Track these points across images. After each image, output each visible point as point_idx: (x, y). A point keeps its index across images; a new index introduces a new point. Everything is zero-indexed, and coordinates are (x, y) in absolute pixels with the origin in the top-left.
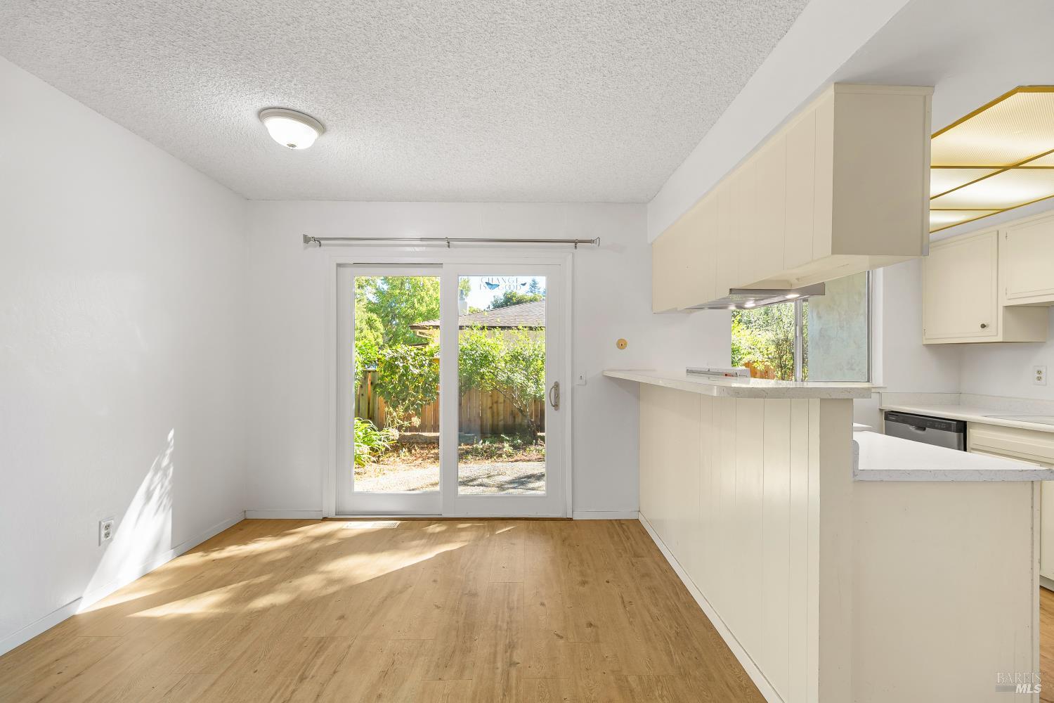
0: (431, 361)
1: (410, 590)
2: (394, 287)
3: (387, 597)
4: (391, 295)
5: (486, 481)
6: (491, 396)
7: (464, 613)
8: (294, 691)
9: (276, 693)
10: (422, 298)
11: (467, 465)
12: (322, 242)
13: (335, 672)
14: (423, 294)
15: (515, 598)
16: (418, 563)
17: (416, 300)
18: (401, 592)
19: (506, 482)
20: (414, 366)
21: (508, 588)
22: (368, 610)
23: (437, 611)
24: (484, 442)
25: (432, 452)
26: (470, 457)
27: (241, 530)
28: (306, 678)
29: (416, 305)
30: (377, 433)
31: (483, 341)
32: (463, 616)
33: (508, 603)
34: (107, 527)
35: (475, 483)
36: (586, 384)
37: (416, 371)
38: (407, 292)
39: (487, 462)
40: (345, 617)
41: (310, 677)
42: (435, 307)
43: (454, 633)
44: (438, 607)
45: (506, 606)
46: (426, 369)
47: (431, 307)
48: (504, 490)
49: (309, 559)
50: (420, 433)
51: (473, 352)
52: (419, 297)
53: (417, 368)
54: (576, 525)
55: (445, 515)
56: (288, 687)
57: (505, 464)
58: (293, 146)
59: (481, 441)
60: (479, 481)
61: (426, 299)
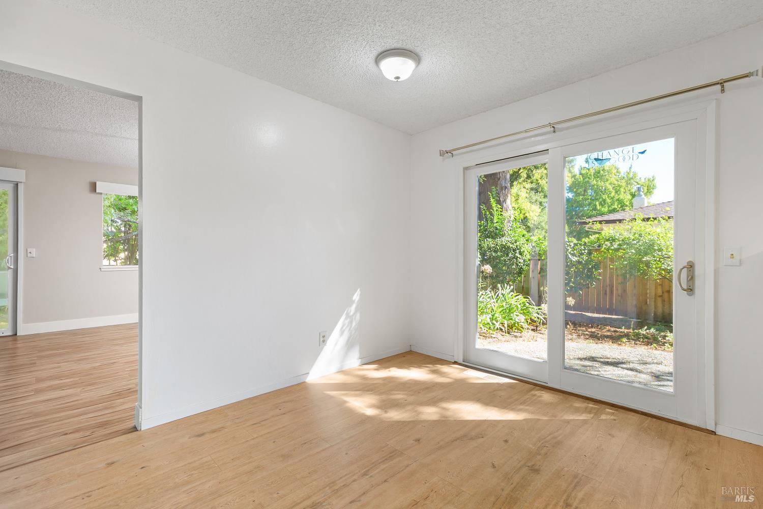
0: (589, 250)
1: (481, 440)
2: (577, 194)
3: (458, 439)
4: (575, 201)
5: (639, 367)
6: (661, 285)
7: (515, 484)
8: (354, 481)
9: (346, 475)
10: (604, 201)
11: (621, 347)
12: (453, 152)
13: (385, 481)
14: (604, 197)
15: (580, 495)
16: (500, 420)
17: (597, 203)
18: (472, 439)
19: (665, 373)
20: (573, 255)
21: (576, 480)
22: (439, 443)
23: (491, 470)
24: (649, 328)
25: (590, 330)
26: (624, 340)
27: (404, 357)
28: (367, 475)
29: (598, 207)
30: (535, 307)
31: (648, 230)
32: (512, 486)
33: (568, 497)
34: (324, 337)
35: (624, 366)
36: (741, 264)
37: (575, 259)
38: (590, 197)
39: (646, 347)
40: (420, 441)
41: (370, 476)
42: (616, 207)
43: (492, 499)
44: (494, 466)
45: (564, 498)
46: (585, 257)
47: (613, 207)
48: (659, 381)
49: (427, 388)
50: (583, 313)
51: (635, 242)
52: (601, 200)
53: (576, 257)
54: (719, 442)
55: (550, 385)
56: (354, 475)
57: (666, 353)
58: (398, 78)
59: (646, 327)
60: (631, 366)
61: (608, 201)
